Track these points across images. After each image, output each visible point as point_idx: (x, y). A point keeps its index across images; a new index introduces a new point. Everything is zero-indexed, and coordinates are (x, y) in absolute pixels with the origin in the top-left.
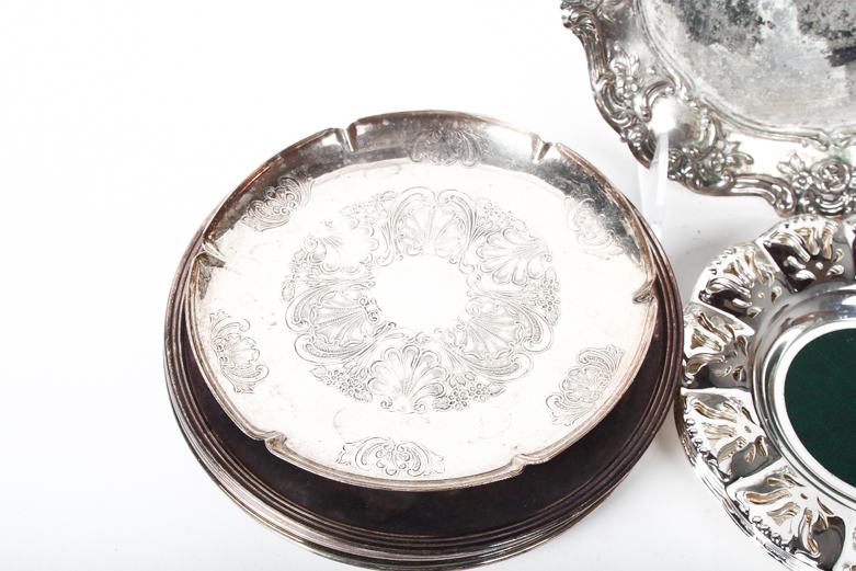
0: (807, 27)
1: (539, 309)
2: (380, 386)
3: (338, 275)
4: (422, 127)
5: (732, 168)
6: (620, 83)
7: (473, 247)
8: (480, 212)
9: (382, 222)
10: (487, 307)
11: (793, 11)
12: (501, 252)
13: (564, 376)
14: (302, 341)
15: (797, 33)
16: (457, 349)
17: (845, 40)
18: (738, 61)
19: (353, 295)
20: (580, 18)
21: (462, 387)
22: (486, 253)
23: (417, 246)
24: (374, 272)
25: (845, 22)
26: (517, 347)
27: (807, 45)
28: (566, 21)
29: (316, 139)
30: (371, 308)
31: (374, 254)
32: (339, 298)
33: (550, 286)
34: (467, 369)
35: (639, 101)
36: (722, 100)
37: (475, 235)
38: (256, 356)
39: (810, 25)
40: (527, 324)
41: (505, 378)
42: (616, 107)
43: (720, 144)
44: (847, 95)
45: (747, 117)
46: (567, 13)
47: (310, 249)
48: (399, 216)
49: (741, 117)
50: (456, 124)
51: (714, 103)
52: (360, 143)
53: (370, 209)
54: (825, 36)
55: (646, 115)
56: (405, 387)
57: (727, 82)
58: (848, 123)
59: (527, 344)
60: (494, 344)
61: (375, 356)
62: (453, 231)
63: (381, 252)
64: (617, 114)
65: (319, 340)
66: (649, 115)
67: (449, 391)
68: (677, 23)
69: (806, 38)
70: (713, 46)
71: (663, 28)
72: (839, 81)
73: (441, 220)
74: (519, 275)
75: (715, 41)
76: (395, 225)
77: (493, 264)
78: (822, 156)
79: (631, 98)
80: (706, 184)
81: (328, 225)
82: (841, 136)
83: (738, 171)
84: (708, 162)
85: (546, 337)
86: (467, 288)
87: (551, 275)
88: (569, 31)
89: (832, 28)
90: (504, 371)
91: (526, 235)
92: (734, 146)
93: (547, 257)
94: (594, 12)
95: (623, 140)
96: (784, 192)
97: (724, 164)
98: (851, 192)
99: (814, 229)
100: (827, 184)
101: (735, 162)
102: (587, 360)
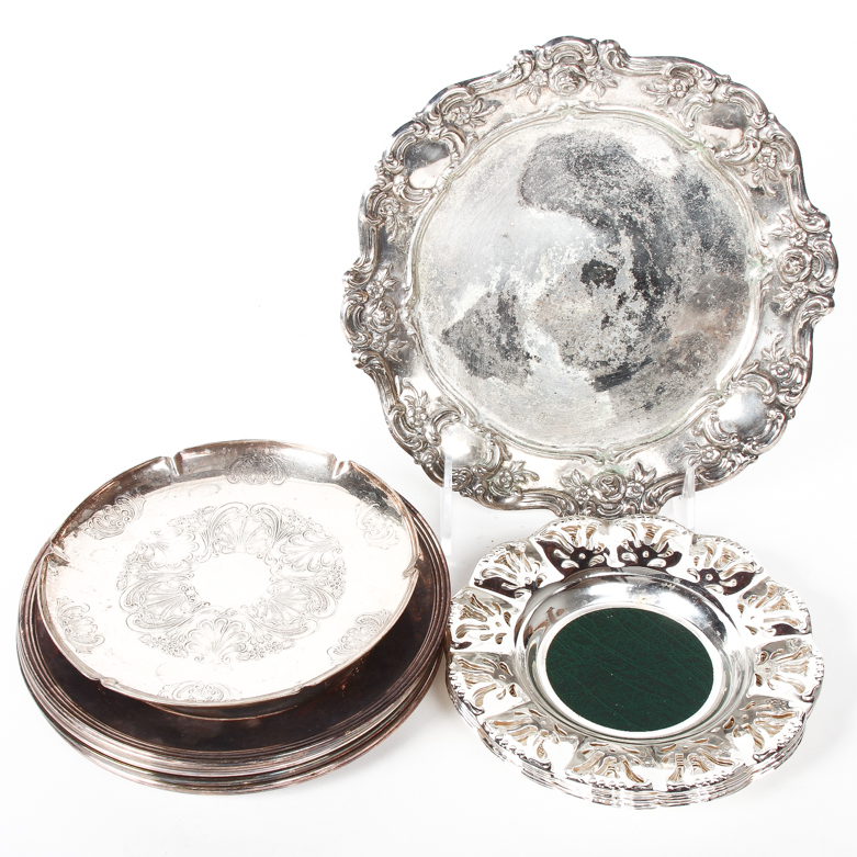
0: (568, 359)
1: (328, 588)
2: (194, 647)
3: (164, 570)
4: (239, 454)
5: (520, 485)
6: (410, 413)
7: (277, 545)
8: (285, 519)
9: (203, 529)
10: (286, 588)
11: (555, 347)
12: (301, 548)
13: (344, 633)
14: (132, 618)
15: (562, 365)
16: (258, 619)
17: (603, 368)
18: (513, 390)
19: (176, 584)
20: (368, 360)
21: (261, 645)
22: (287, 549)
23: (231, 546)
24: (194, 567)
25: (601, 353)
26: (308, 615)
27: (571, 374)
28: (357, 362)
29: (147, 465)
30: (190, 593)
31: (194, 554)
32: (163, 587)
33: (339, 571)
34: (266, 632)
35: (429, 428)
36: (505, 425)
37: (279, 536)
38: (94, 629)
39: (571, 357)
40: (316, 599)
41: (294, 637)
42: (408, 433)
43: (506, 464)
44: (614, 416)
45: (530, 439)
46: (357, 355)
47: (141, 552)
48: (217, 525)
49: (524, 439)
50: (267, 451)
51: (498, 428)
52: (186, 469)
53: (192, 521)
54: (586, 366)
55: (436, 440)
56: (215, 647)
57: (507, 409)
58: (620, 441)
59: (316, 613)
60: (289, 614)
61: (192, 626)
62: (261, 534)
63: (201, 551)
64: (409, 439)
65: (146, 618)
66: (437, 440)
67: (250, 648)
68: (457, 361)
69: (569, 368)
70: (490, 379)
71: (445, 366)
72: (605, 404)
73: (251, 526)
74: (313, 565)
75: (491, 374)
76: (213, 532)
77: (293, 557)
78: (597, 470)
79: (422, 426)
80: (497, 499)
81: (157, 533)
82: (615, 452)
83: (524, 487)
84: (496, 480)
85: (331, 608)
86: (270, 575)
87: (340, 563)
88: (361, 371)
89: (591, 359)
90: (294, 632)
91: (322, 535)
92: (520, 465)
93: (338, 550)
94: (382, 354)
95: (417, 462)
96: (567, 503)
97: (512, 482)
98: (627, 500)
99: (579, 527)
100: (604, 494)
101: (522, 479)
102: (362, 621)
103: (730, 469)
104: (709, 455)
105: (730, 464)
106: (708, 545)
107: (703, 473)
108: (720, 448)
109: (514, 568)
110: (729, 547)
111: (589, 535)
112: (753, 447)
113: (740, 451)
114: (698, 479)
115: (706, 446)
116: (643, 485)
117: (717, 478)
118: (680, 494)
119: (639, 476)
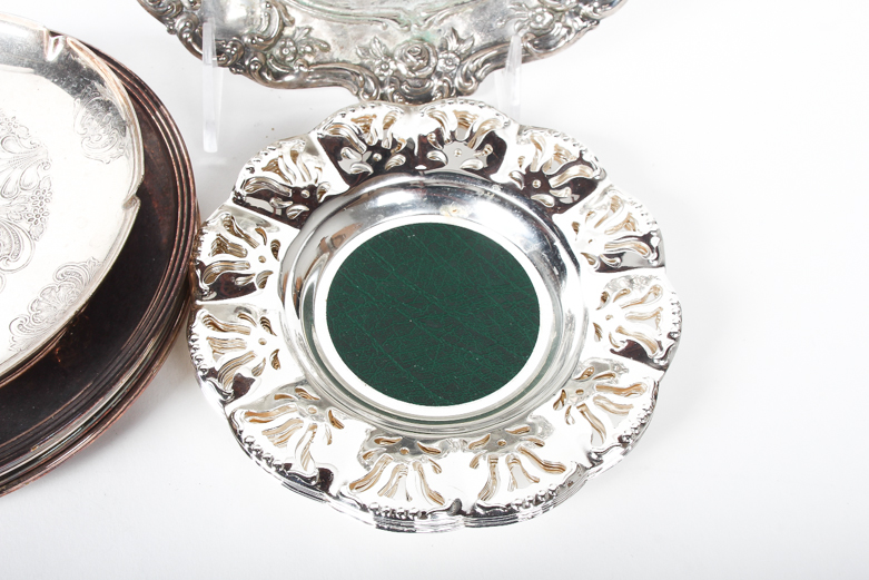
1: (25, 225)
5: (306, 57)
13: (37, 295)
33: (41, 196)
40: (6, 241)
43: (288, 31)
55: (194, 2)
58: (430, 1)
59: (3, 264)
66: (196, 2)
74: (9, 188)
78: (402, 38)
80: (277, 76)
82: (424, 15)
83: (312, 60)
84: (276, 52)
85: (25, 254)
87: (45, 185)
91: (26, 143)
92: (307, 31)
93: (45, 164)
95: (170, 31)
96: (365, 80)
97: (295, 54)
98: (439, 75)
99: (375, 116)
100: (410, 68)
101: (309, 49)
102: (64, 276)
103: (564, 37)
104: (539, 19)
105: (565, 31)
106: (536, 139)
107: (531, 42)
108: (553, 11)
109: (288, 176)
110: (562, 144)
111: (387, 126)
112: (595, 10)
113: (577, 14)
114: (526, 50)
115: (535, 8)
116: (459, 56)
117: (550, 48)
118: (503, 66)
119: (453, 44)
